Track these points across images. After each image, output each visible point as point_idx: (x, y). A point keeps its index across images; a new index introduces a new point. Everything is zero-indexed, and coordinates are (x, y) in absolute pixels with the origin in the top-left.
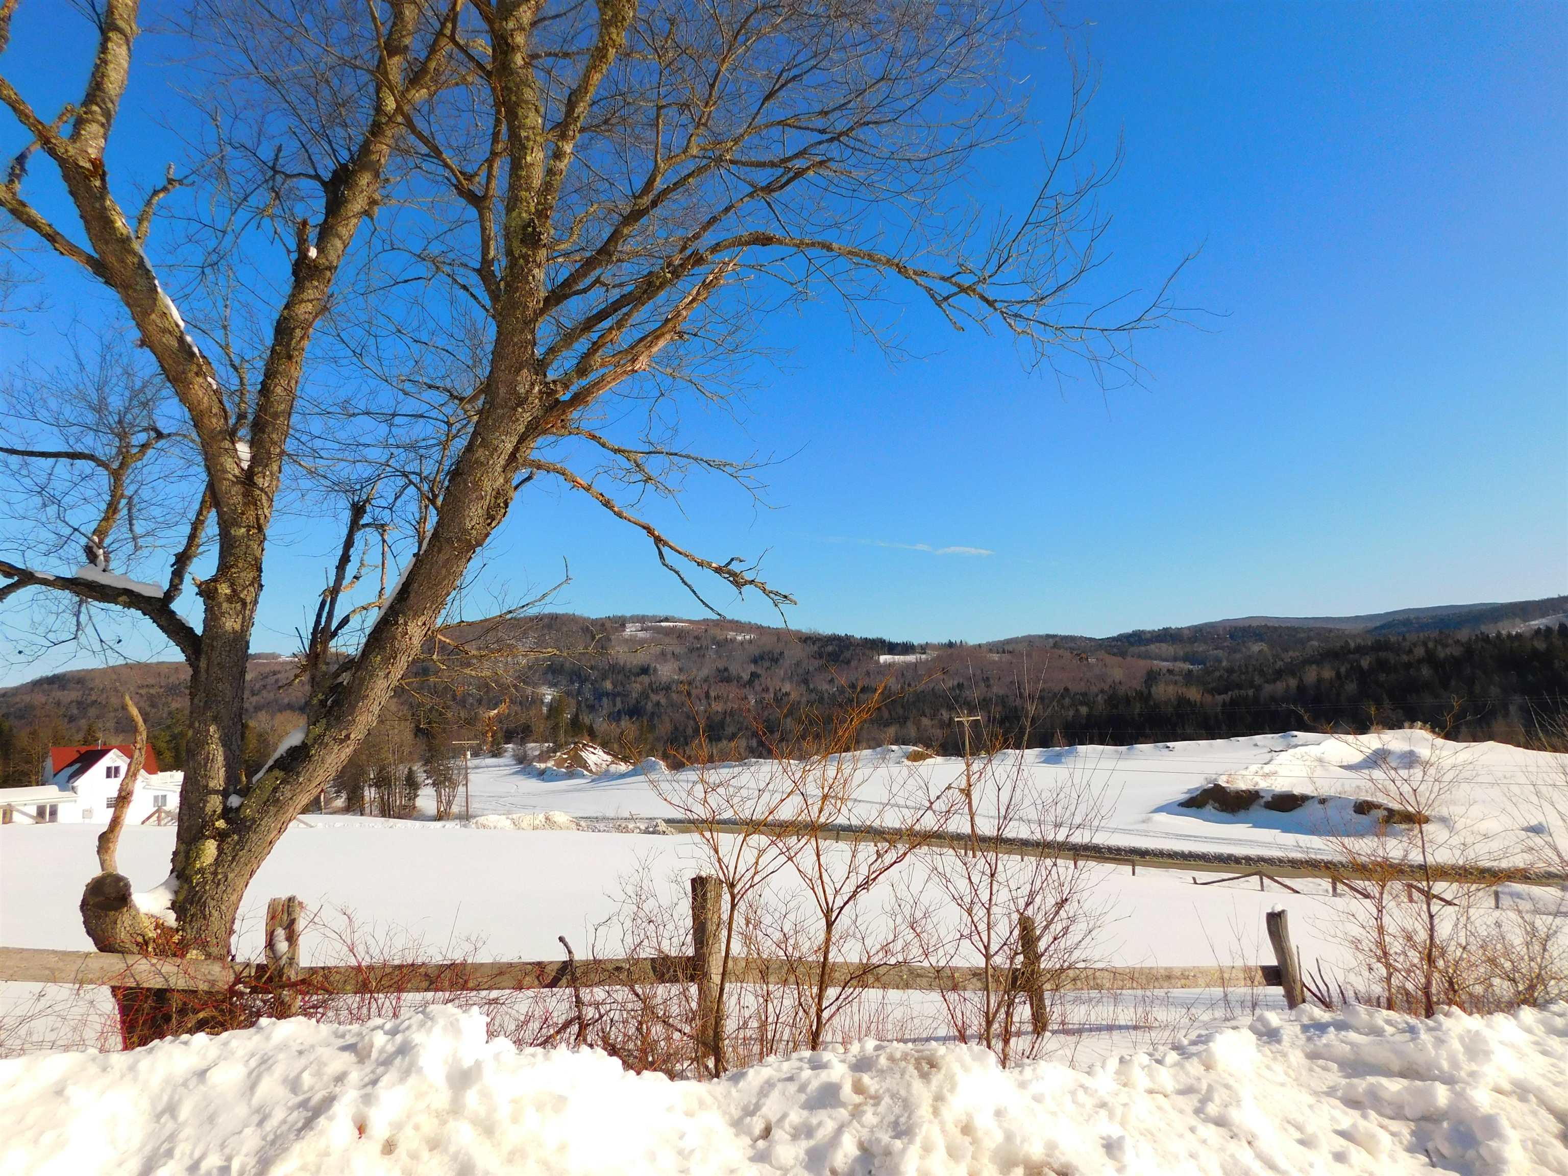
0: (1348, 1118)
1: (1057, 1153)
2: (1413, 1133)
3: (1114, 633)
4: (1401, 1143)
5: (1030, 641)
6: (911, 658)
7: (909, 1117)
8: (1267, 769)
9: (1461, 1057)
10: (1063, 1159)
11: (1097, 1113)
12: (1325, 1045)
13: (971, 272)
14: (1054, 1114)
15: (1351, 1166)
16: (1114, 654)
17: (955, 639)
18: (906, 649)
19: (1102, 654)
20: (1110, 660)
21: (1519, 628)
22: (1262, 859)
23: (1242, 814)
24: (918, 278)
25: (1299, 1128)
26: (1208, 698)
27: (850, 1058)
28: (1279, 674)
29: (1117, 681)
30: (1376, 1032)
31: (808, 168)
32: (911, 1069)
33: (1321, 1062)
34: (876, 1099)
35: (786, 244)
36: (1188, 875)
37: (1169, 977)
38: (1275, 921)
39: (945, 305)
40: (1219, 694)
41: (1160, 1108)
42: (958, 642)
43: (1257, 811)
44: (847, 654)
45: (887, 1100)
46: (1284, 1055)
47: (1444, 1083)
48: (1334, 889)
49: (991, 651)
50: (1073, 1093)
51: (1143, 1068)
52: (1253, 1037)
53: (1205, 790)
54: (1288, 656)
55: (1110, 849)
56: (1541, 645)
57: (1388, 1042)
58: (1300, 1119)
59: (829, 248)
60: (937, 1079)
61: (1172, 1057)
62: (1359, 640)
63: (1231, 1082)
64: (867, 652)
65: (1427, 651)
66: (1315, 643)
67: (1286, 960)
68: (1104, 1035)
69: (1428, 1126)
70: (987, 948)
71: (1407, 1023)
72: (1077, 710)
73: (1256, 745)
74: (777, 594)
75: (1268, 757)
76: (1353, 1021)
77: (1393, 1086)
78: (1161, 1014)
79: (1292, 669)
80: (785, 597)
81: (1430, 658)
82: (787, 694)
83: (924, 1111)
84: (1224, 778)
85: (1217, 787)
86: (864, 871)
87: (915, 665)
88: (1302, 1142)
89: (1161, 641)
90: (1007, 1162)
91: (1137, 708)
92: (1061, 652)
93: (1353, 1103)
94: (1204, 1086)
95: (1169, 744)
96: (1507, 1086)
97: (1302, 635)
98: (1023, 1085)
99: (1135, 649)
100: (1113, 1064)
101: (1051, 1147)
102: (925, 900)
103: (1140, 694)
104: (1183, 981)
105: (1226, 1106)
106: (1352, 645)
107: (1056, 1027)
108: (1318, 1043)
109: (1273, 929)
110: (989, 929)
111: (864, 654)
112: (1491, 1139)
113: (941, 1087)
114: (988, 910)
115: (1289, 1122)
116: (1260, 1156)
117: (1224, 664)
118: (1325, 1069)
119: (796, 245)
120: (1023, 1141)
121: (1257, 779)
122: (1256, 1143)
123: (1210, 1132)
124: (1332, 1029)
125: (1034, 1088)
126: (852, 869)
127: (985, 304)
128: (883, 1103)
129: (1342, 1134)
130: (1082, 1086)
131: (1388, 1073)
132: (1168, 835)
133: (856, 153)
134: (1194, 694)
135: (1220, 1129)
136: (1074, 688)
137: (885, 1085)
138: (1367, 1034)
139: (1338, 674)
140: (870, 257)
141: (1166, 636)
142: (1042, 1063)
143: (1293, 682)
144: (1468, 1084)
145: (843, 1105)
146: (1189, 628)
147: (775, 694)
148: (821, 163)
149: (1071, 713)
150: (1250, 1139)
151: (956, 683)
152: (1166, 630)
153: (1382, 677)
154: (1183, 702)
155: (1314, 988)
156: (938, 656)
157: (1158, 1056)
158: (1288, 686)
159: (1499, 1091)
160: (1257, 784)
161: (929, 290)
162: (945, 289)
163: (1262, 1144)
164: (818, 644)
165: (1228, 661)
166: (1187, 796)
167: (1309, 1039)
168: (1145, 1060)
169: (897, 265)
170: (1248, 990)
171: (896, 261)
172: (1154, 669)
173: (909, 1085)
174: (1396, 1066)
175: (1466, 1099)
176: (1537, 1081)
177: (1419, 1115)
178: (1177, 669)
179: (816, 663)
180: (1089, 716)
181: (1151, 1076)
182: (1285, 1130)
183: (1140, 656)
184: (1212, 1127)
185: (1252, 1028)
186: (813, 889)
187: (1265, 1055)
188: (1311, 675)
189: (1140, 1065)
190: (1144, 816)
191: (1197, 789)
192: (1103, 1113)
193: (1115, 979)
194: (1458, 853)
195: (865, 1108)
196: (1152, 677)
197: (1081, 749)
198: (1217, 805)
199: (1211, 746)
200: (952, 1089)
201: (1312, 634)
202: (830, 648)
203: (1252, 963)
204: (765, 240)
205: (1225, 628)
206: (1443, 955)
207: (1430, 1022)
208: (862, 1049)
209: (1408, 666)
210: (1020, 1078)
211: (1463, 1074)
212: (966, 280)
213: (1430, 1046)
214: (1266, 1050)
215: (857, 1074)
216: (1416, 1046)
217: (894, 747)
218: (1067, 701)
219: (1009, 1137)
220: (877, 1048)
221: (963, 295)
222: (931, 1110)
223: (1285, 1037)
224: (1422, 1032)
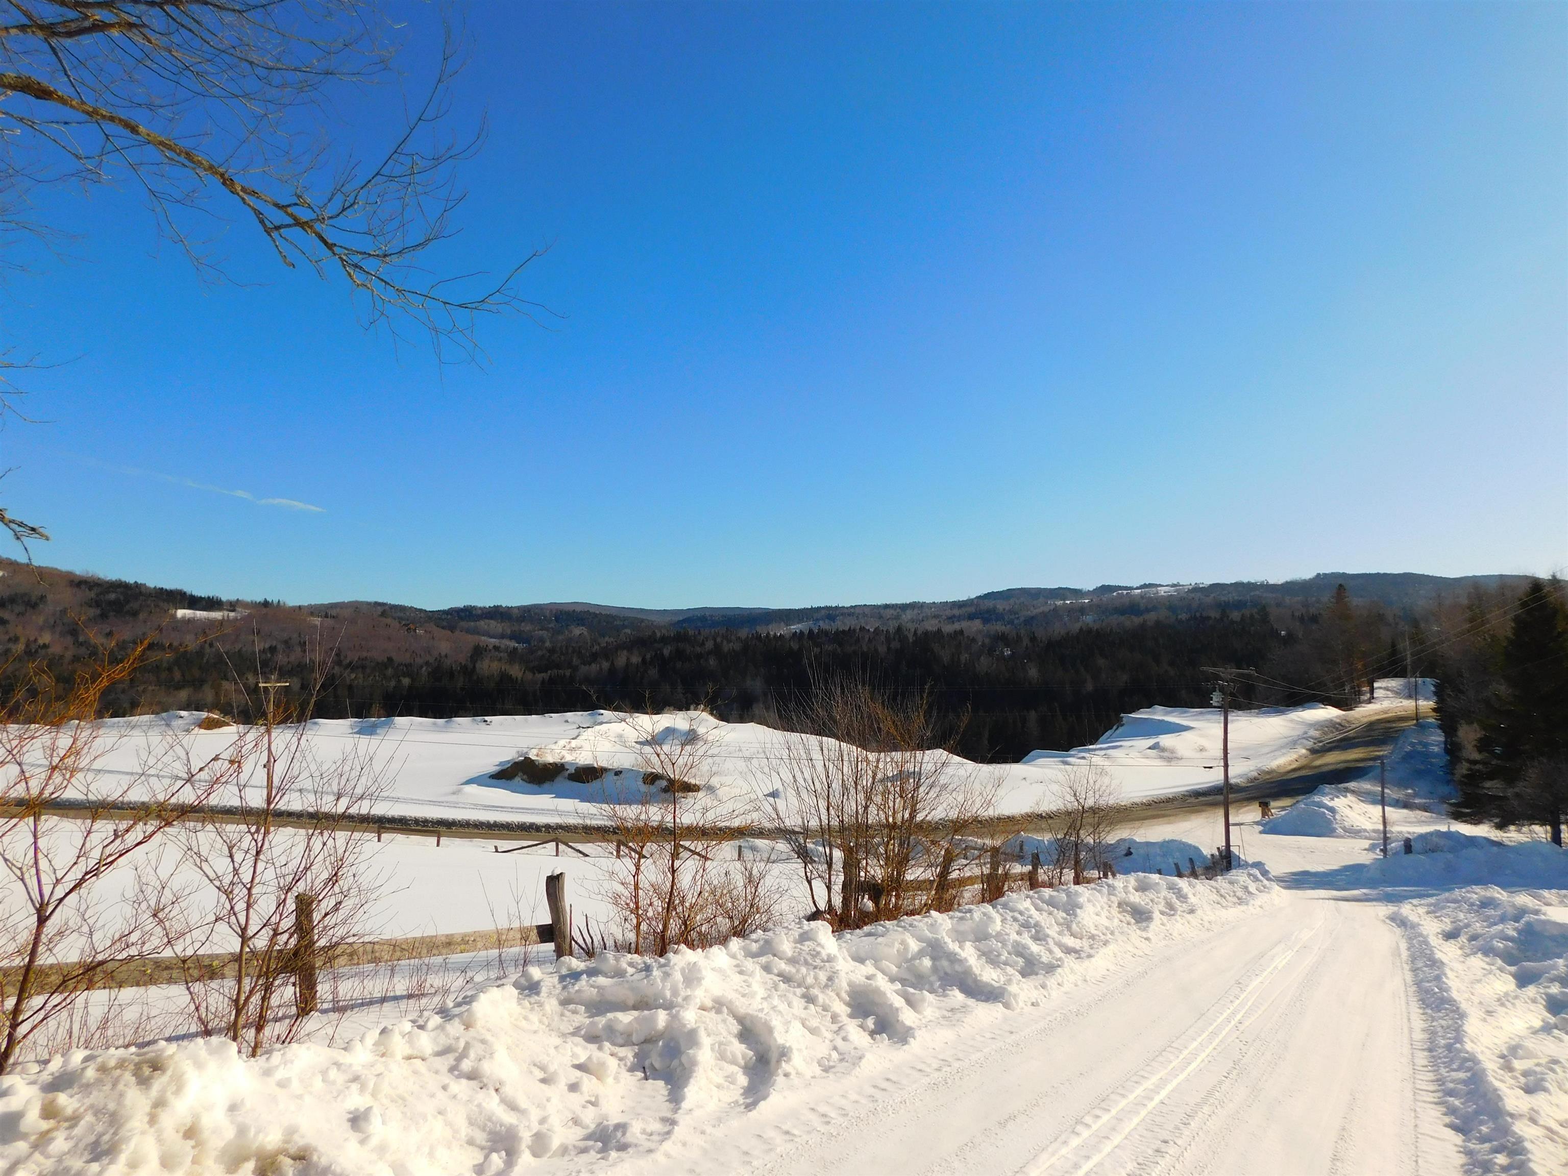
0: (583, 1051)
1: (296, 1137)
2: (636, 1055)
3: (445, 606)
4: (625, 1065)
5: (356, 607)
6: (217, 615)
7: (115, 1134)
8: (574, 743)
9: (681, 986)
10: (301, 1142)
11: (347, 1088)
12: (577, 991)
13: (310, 207)
14: (300, 1097)
15: (581, 1094)
16: (443, 628)
17: (272, 598)
18: (212, 604)
19: (432, 627)
20: (438, 632)
21: (782, 630)
22: (559, 827)
23: (547, 785)
24: (245, 197)
25: (543, 1068)
26: (529, 676)
27: (46, 1077)
28: (594, 657)
29: (443, 654)
30: (619, 974)
31: (112, 26)
32: (128, 1077)
33: (572, 1006)
34: (74, 1120)
35: (72, 106)
36: (490, 844)
37: (449, 944)
38: (554, 884)
39: (275, 234)
40: (540, 672)
41: (415, 1072)
42: (276, 601)
43: (561, 782)
44: (135, 605)
45: (89, 1118)
46: (540, 1004)
47: (664, 1009)
48: (618, 851)
49: (312, 614)
50: (324, 1073)
51: (403, 1036)
52: (515, 992)
53: (515, 763)
54: (604, 641)
55: (417, 821)
56: (795, 646)
57: (627, 982)
58: (544, 1059)
59: (134, 130)
60: (159, 1083)
61: (436, 1020)
62: (664, 631)
63: (488, 1037)
64: (161, 604)
65: (715, 644)
66: (628, 631)
67: (559, 917)
68: (375, 1008)
69: (647, 1047)
70: (244, 930)
71: (645, 963)
72: (399, 681)
73: (567, 721)
74: (21, 524)
75: (576, 732)
76: (604, 967)
77: (625, 1018)
78: (435, 981)
79: (607, 653)
80: (33, 529)
81: (717, 651)
82: (45, 646)
83: (137, 1122)
84: (535, 751)
85: (527, 759)
86: (96, 854)
87: (221, 622)
88: (544, 1081)
89: (491, 618)
90: (234, 1161)
91: (460, 682)
92: (389, 621)
93: (593, 1038)
94: (462, 1044)
95: (486, 718)
96: (709, 1003)
97: (618, 623)
98: (267, 1073)
99: (463, 624)
100: (373, 1036)
101: (291, 1132)
102: (176, 884)
103: (464, 668)
104: (463, 947)
105: (480, 1060)
106: (658, 635)
107: (325, 1006)
108: (571, 990)
109: (551, 891)
110: (247, 910)
111: (156, 606)
112: (691, 1048)
113: (163, 1091)
114: (249, 890)
115: (535, 1065)
116: (504, 1101)
117: (548, 644)
118: (575, 1012)
119: (87, 113)
120: (258, 1132)
121: (564, 753)
122: (501, 1091)
123: (461, 1087)
124: (585, 976)
125: (280, 1074)
126: (82, 853)
127: (323, 245)
128: (82, 1123)
129: (579, 1067)
130: (336, 1064)
131: (623, 1007)
132: (476, 806)
133: (182, 30)
134: (516, 671)
135: (472, 1082)
136: (398, 658)
137: (88, 1102)
138: (612, 977)
139: (644, 660)
140: (188, 156)
141: (496, 613)
142: (294, 1045)
143: (606, 665)
144: (682, 1007)
145: (24, 1136)
146: (518, 608)
147: (27, 645)
148: (131, 25)
149: (393, 683)
150: (498, 1086)
151: (267, 646)
152: (497, 608)
153: (679, 665)
154: (505, 678)
155: (581, 942)
156: (249, 615)
157: (421, 1022)
158: (601, 669)
159: (703, 1008)
160: (563, 757)
161: (258, 213)
162: (278, 217)
163: (507, 1090)
164: (96, 590)
165: (551, 642)
166: (498, 769)
167: (564, 988)
168: (407, 1026)
169: (222, 175)
170: (523, 949)
171: (221, 170)
172: (481, 644)
173: (121, 1095)
174: (631, 1001)
175: (679, 1020)
176: (731, 996)
177: (642, 1039)
178: (503, 646)
179: (93, 612)
180: (410, 687)
181: (411, 1042)
182: (531, 1072)
183: (468, 631)
184: (464, 1081)
185: (516, 985)
186: (22, 880)
187: (523, 1008)
188: (621, 660)
189: (400, 1033)
190: (455, 788)
191: (508, 762)
192: (355, 1087)
193: (394, 950)
194: (698, 815)
195: (55, 1134)
196: (478, 652)
197: (399, 720)
198: (525, 777)
199: (526, 720)
200: (178, 1091)
201: (626, 623)
202: (112, 596)
203: (527, 924)
204: (43, 94)
205: (551, 610)
206: (682, 902)
207: (662, 960)
208: (65, 1063)
209: (699, 656)
210: (266, 1065)
211: (680, 1000)
212: (304, 215)
213: (659, 980)
214: (526, 1003)
215: (50, 1096)
216: (648, 982)
217: (183, 713)
218: (390, 671)
219: (242, 1131)
220: (87, 1059)
221: (298, 229)
222: (146, 1119)
223: (544, 988)
224: (655, 969)
